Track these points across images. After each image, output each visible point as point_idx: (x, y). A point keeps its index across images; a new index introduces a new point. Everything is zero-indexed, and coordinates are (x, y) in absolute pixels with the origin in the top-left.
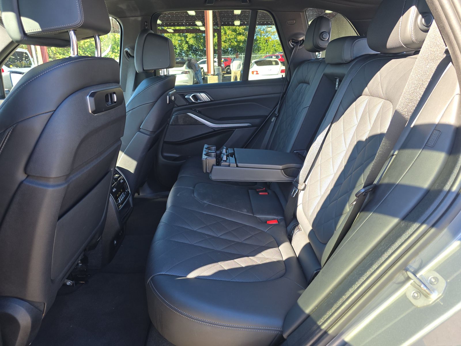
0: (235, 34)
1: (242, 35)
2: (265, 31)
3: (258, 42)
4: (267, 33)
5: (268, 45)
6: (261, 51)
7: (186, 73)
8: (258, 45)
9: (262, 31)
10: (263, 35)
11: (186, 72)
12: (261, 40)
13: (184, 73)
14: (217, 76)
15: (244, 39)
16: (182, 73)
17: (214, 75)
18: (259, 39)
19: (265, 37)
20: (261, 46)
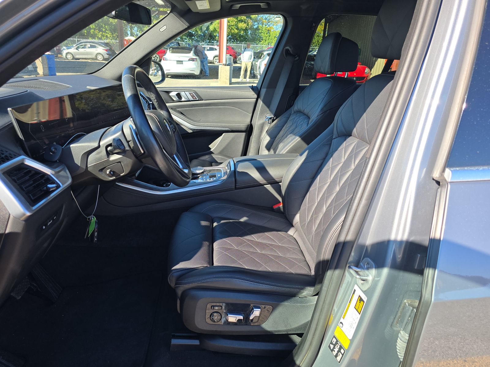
0: (236, 20)
1: (243, 22)
2: (267, 20)
3: (260, 31)
4: (269, 22)
5: (270, 36)
6: (263, 41)
7: (193, 61)
8: (260, 35)
9: (264, 20)
10: (265, 24)
11: (194, 59)
12: (263, 29)
13: (191, 60)
14: (229, 67)
15: (245, 27)
16: (189, 60)
17: (226, 65)
18: (261, 29)
19: (267, 26)
20: (263, 36)
